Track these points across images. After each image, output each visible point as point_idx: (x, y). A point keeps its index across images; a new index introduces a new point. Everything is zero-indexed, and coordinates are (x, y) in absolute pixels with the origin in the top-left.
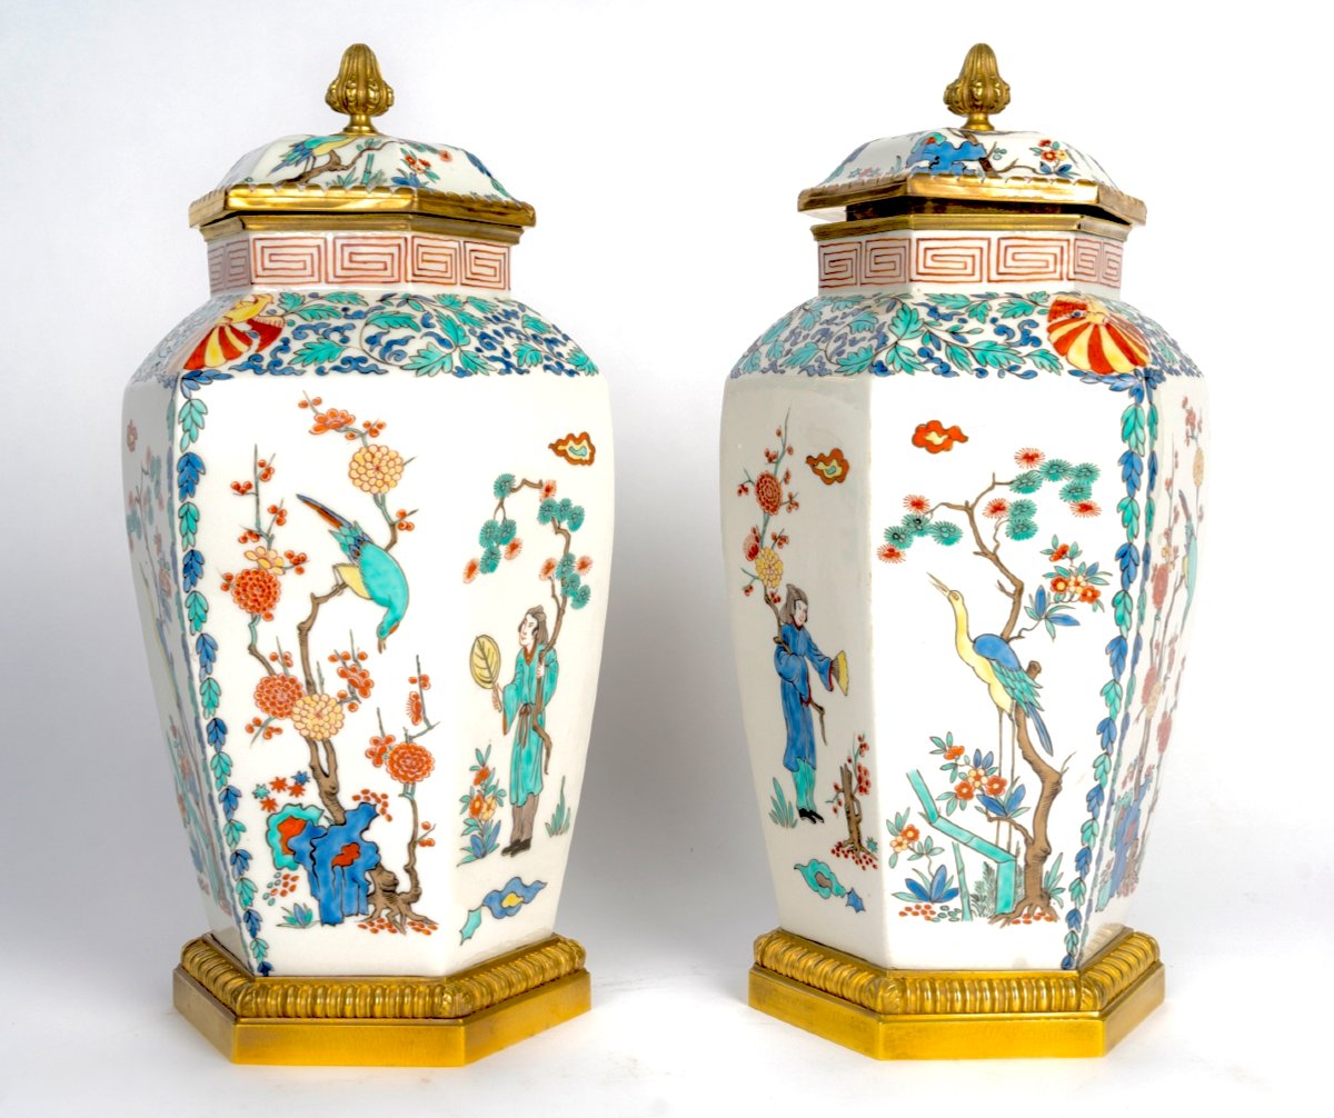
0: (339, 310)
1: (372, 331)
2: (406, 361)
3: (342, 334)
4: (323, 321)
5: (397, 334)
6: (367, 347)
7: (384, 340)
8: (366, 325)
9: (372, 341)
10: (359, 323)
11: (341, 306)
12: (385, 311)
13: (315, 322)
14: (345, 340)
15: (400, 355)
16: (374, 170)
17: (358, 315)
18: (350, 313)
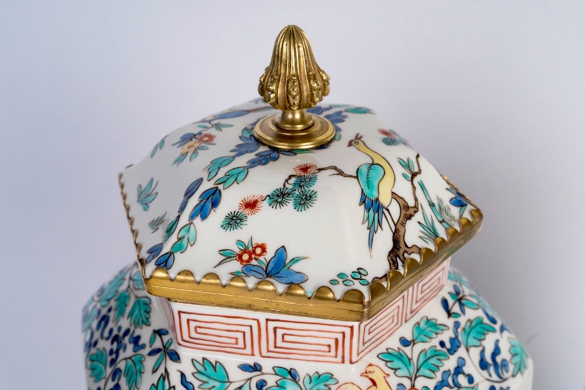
0: (439, 348)
1: (475, 353)
2: (511, 367)
3: (464, 374)
4: (442, 369)
5: (489, 344)
6: (485, 373)
7: (488, 358)
8: (468, 350)
9: (483, 365)
10: (461, 352)
11: (435, 342)
12: (462, 325)
13: (439, 376)
14: (471, 379)
15: (504, 364)
16: (435, 202)
17: (455, 344)
18: (448, 345)
